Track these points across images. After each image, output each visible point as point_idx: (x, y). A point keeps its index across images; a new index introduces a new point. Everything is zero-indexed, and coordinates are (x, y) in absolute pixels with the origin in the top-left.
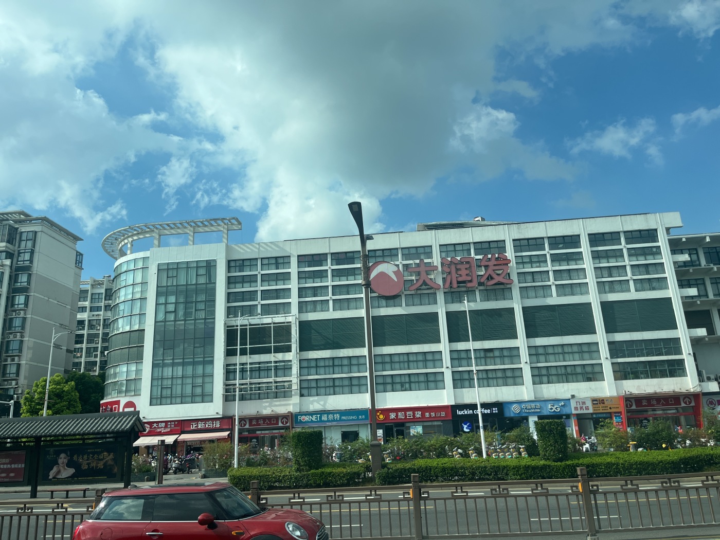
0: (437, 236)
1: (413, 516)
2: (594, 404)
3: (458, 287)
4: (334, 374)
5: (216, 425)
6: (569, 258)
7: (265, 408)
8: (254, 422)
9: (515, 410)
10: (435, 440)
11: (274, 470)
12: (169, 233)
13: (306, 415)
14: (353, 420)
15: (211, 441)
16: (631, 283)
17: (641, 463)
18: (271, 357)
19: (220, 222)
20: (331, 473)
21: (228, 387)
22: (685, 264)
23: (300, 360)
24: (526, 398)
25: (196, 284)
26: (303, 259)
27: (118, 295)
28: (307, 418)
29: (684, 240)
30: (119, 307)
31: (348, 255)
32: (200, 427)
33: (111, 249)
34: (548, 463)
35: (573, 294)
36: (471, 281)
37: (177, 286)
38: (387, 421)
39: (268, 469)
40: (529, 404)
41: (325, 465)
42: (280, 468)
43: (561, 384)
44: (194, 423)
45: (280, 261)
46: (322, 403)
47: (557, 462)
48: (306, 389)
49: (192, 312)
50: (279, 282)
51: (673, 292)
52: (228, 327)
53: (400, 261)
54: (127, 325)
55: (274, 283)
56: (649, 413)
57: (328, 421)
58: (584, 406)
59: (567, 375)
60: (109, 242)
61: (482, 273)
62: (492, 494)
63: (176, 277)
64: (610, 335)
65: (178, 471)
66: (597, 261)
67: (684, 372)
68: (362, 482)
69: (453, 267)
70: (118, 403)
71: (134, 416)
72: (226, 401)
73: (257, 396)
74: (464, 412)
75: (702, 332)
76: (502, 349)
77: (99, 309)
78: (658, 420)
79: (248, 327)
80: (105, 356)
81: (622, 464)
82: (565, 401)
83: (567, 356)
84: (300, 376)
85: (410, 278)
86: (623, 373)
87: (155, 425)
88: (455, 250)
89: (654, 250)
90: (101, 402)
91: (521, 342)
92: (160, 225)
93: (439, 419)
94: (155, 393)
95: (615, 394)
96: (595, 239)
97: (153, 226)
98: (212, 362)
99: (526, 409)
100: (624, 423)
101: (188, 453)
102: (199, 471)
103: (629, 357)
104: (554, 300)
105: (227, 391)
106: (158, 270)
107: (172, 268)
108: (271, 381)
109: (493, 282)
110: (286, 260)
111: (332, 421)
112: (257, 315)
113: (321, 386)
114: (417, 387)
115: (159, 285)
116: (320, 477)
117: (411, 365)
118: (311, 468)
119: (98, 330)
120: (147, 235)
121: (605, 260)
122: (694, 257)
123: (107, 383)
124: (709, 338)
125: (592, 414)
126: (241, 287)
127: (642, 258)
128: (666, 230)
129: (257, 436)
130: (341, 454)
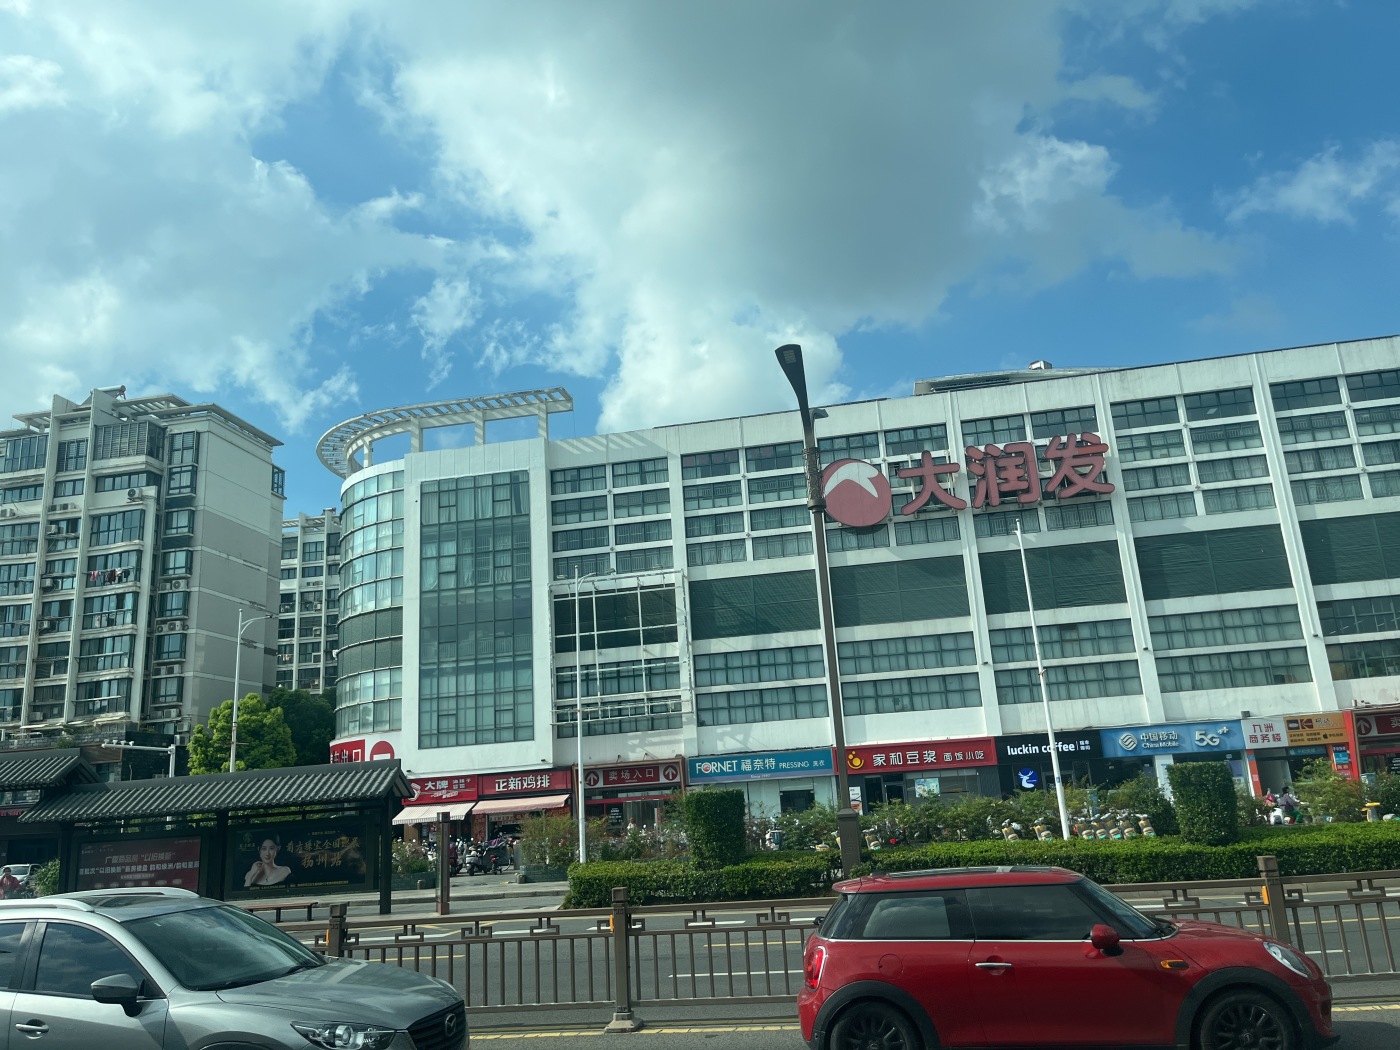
0: (955, 403)
2: (1290, 729)
3: (1003, 503)
4: (760, 681)
5: (542, 783)
6: (1228, 435)
7: (633, 748)
8: (613, 777)
9: (1125, 744)
10: (967, 804)
11: (655, 866)
12: (437, 424)
13: (710, 761)
14: (802, 768)
15: (535, 813)
16: (1365, 481)
18: (640, 652)
19: (531, 398)
20: (763, 871)
21: (561, 711)
23: (694, 656)
24: (1148, 720)
25: (494, 518)
26: (692, 462)
27: (351, 545)
28: (712, 767)
30: (354, 567)
31: (779, 449)
32: (512, 787)
33: (334, 458)
34: (1197, 848)
35: (1240, 508)
36: (1027, 491)
37: (458, 522)
38: (868, 771)
39: (643, 864)
40: (1155, 731)
41: (751, 857)
42: (666, 863)
43: (1221, 691)
44: (501, 781)
45: (648, 467)
46: (740, 737)
47: (1216, 846)
48: (708, 712)
49: (488, 571)
50: (647, 509)
52: (556, 597)
53: (883, 457)
54: (369, 600)
55: (639, 510)
57: (754, 772)
58: (1270, 734)
59: (1233, 672)
60: (329, 445)
61: (1050, 474)
63: (456, 505)
64: (1322, 587)
65: (476, 869)
66: (1290, 438)
68: (824, 887)
69: (990, 465)
70: (361, 744)
71: (390, 770)
72: (559, 737)
73: (617, 726)
74: (1021, 751)
76: (1095, 624)
77: (317, 571)
79: (594, 596)
80: (333, 658)
81: (1351, 847)
82: (1229, 725)
83: (1230, 634)
84: (696, 686)
85: (904, 489)
86: (1349, 664)
87: (430, 785)
88: (993, 431)
90: (332, 744)
91: (1134, 608)
92: (421, 409)
93: (972, 764)
94: (426, 726)
95: (1334, 708)
96: (1285, 393)
97: (407, 411)
98: (529, 665)
99: (1148, 741)
100: (1354, 765)
101: (493, 836)
102: (515, 869)
103: (1362, 632)
104: (1201, 520)
105: (559, 718)
106: (422, 494)
107: (446, 489)
108: (641, 697)
109: (1073, 491)
110: (660, 466)
111: (761, 772)
112: (609, 574)
113: (738, 704)
114: (926, 704)
115: (424, 523)
116: (742, 879)
117: (912, 660)
118: (724, 863)
119: (319, 610)
120: (398, 430)
121: (1306, 436)
123: (340, 709)
125: (1287, 749)
126: (578, 520)
127: (1386, 428)
129: (619, 801)
130: (781, 835)
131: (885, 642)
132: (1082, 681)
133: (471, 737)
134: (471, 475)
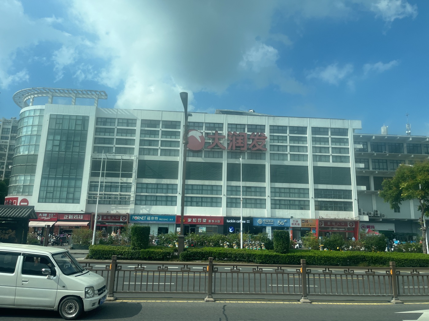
0: (227, 118)
2: (302, 222)
3: (236, 149)
4: (157, 193)
5: (80, 218)
6: (299, 140)
7: (113, 210)
8: (105, 218)
9: (259, 222)
10: (214, 236)
11: (118, 248)
12: (59, 96)
13: (137, 216)
14: (166, 221)
15: (77, 227)
16: (331, 157)
17: (327, 257)
18: (119, 180)
19: (93, 93)
20: (153, 251)
21: (90, 195)
22: (360, 150)
23: (137, 183)
24: (266, 216)
25: (75, 130)
26: (145, 123)
27: (22, 131)
28: (138, 218)
29: (361, 136)
30: (21, 138)
31: (173, 123)
32: (70, 218)
33: (19, 101)
34: (278, 254)
35: (299, 160)
36: (243, 147)
37: (62, 129)
38: (186, 223)
39: (115, 247)
40: (268, 220)
41: (150, 247)
42: (122, 247)
43: (286, 210)
44: (66, 216)
45: (131, 122)
46: (148, 210)
47: (283, 254)
48: (139, 201)
49: (71, 147)
50: (128, 135)
51: (351, 165)
52: (93, 158)
53: (204, 130)
54: (26, 151)
55: (125, 135)
56: (330, 229)
57: (151, 220)
58: (297, 223)
59: (290, 205)
60: (18, 96)
61: (250, 143)
63: (62, 124)
64: (316, 185)
65: (54, 244)
66: (314, 143)
67: (351, 209)
68: (171, 258)
69: (234, 138)
70: (17, 199)
71: (30, 209)
72: (88, 204)
73: (108, 202)
74: (231, 221)
75: (364, 188)
76: (256, 187)
77: (7, 138)
78: (336, 234)
79: (106, 160)
80: (9, 168)
81: (317, 257)
82: (287, 220)
83: (291, 194)
84: (136, 192)
85: (209, 141)
86: (320, 206)
87: (40, 215)
88: (236, 128)
89: (345, 140)
90: (6, 197)
91: (267, 184)
92: (54, 90)
93: (216, 224)
94: (42, 195)
95: (314, 218)
96: (316, 130)
97: (48, 89)
98: (81, 179)
99: (265, 222)
100: (317, 234)
102: (68, 245)
103: (324, 198)
104: (288, 162)
105: (89, 197)
106: (50, 118)
107: (59, 118)
108: (117, 194)
109: (256, 149)
110: (134, 122)
111: (153, 221)
112: (112, 154)
113: (149, 199)
114: (206, 205)
115: (50, 128)
116: (146, 254)
117: (204, 191)
118: (141, 248)
119: (6, 151)
120: (44, 95)
121: (318, 143)
122: (365, 147)
123: (10, 186)
124: (366, 192)
125: (301, 228)
126: (104, 135)
127: (339, 144)
128: (353, 130)
129: (106, 226)
130: (158, 241)
131: (197, 186)
132: (250, 203)
133: (57, 200)
134: (69, 114)
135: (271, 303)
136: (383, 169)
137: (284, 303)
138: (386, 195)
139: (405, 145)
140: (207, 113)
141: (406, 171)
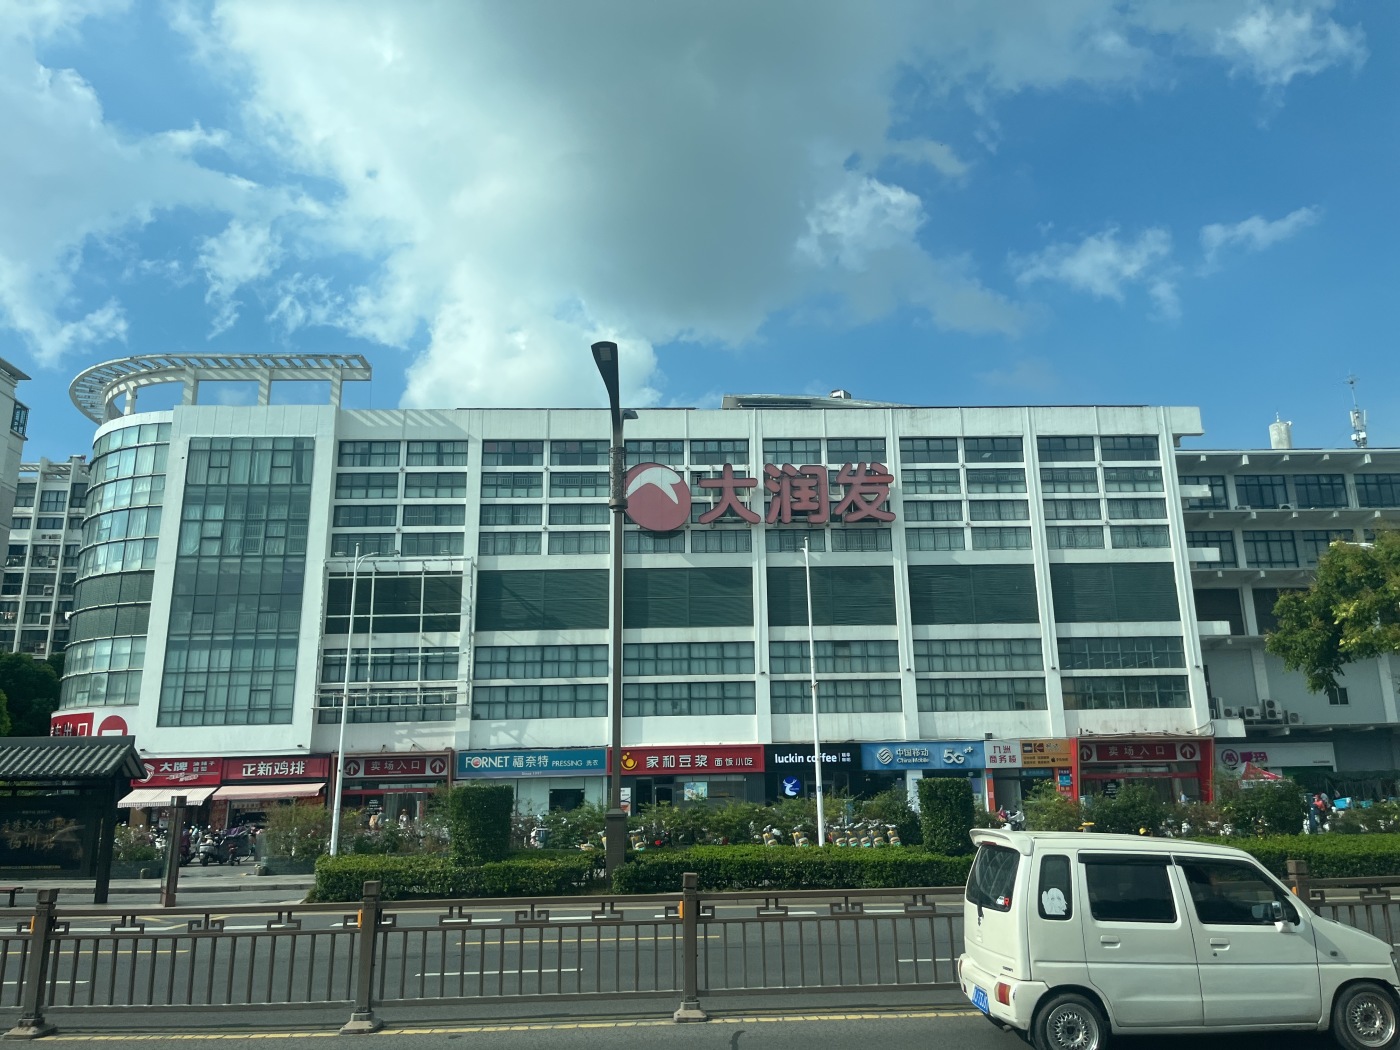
0: (760, 420)
1: (680, 953)
2: (1025, 751)
3: (794, 521)
4: (542, 677)
5: (296, 770)
6: (999, 479)
7: (400, 739)
8: (375, 767)
9: (882, 758)
10: (732, 810)
11: (412, 861)
12: (217, 378)
13: (481, 755)
14: (574, 767)
15: (284, 801)
16: (1107, 532)
18: (419, 640)
19: (326, 362)
20: (525, 868)
21: (324, 695)
22: (1202, 503)
23: (476, 648)
24: (904, 736)
25: (270, 485)
26: (493, 449)
27: (100, 498)
28: (482, 762)
29: (1203, 458)
30: (100, 522)
31: (585, 446)
32: (261, 772)
33: (90, 400)
34: (936, 857)
35: (1002, 547)
36: (817, 512)
37: (229, 485)
38: (640, 772)
39: (400, 858)
40: (910, 747)
41: (514, 854)
42: (424, 858)
43: (970, 713)
44: (249, 765)
45: (447, 449)
46: (515, 733)
47: (953, 856)
48: (484, 705)
49: (258, 540)
50: (441, 491)
51: (1176, 553)
52: (331, 574)
53: (687, 465)
54: (115, 561)
55: (432, 492)
56: (1120, 771)
57: (525, 768)
58: (1007, 755)
59: (982, 697)
60: (85, 386)
61: (839, 498)
62: (832, 913)
63: (228, 467)
64: (1063, 625)
65: (210, 859)
66: (1050, 488)
67: (1185, 698)
68: (585, 886)
69: (786, 483)
70: (89, 718)
71: (121, 747)
72: (320, 722)
73: (385, 715)
74: (788, 759)
75: (1221, 628)
76: (866, 642)
77: (56, 523)
78: (1134, 784)
79: (373, 577)
80: (64, 621)
82: (976, 745)
83: (983, 661)
84: (475, 678)
85: (703, 499)
86: (1080, 696)
87: (166, 766)
88: (792, 451)
89: (1151, 473)
90: (54, 715)
91: (902, 631)
92: (199, 359)
93: (740, 770)
94: (169, 703)
95: (1062, 734)
96: (1051, 446)
97: (183, 359)
98: (294, 644)
99: (903, 756)
100: (1075, 787)
101: (234, 823)
102: (255, 860)
103: (1091, 668)
104: (968, 555)
105: (322, 702)
106: (190, 451)
107: (220, 448)
108: (414, 686)
109: (858, 518)
110: (459, 449)
111: (533, 769)
112: (392, 555)
113: (516, 700)
114: (703, 709)
115: (190, 482)
116: (503, 877)
117: (695, 664)
118: (486, 859)
119: (54, 566)
120: (170, 379)
121: (1063, 487)
122: (1219, 491)
123: (68, 678)
124: (1233, 640)
125: (1020, 770)
126: (364, 496)
127: (1129, 487)
128: (1174, 439)
129: (379, 793)
130: (547, 833)
131: (670, 646)
132: (849, 696)
133: (220, 717)
134: (249, 436)
135: (895, 1016)
136: (1284, 562)
137: (941, 1015)
138: (1290, 648)
139: (1350, 481)
140: (694, 409)
141: (1348, 561)
